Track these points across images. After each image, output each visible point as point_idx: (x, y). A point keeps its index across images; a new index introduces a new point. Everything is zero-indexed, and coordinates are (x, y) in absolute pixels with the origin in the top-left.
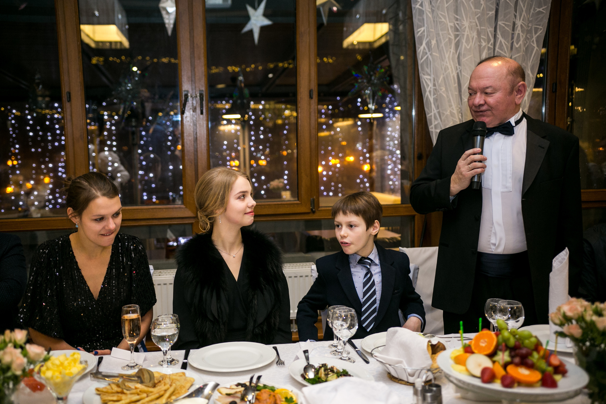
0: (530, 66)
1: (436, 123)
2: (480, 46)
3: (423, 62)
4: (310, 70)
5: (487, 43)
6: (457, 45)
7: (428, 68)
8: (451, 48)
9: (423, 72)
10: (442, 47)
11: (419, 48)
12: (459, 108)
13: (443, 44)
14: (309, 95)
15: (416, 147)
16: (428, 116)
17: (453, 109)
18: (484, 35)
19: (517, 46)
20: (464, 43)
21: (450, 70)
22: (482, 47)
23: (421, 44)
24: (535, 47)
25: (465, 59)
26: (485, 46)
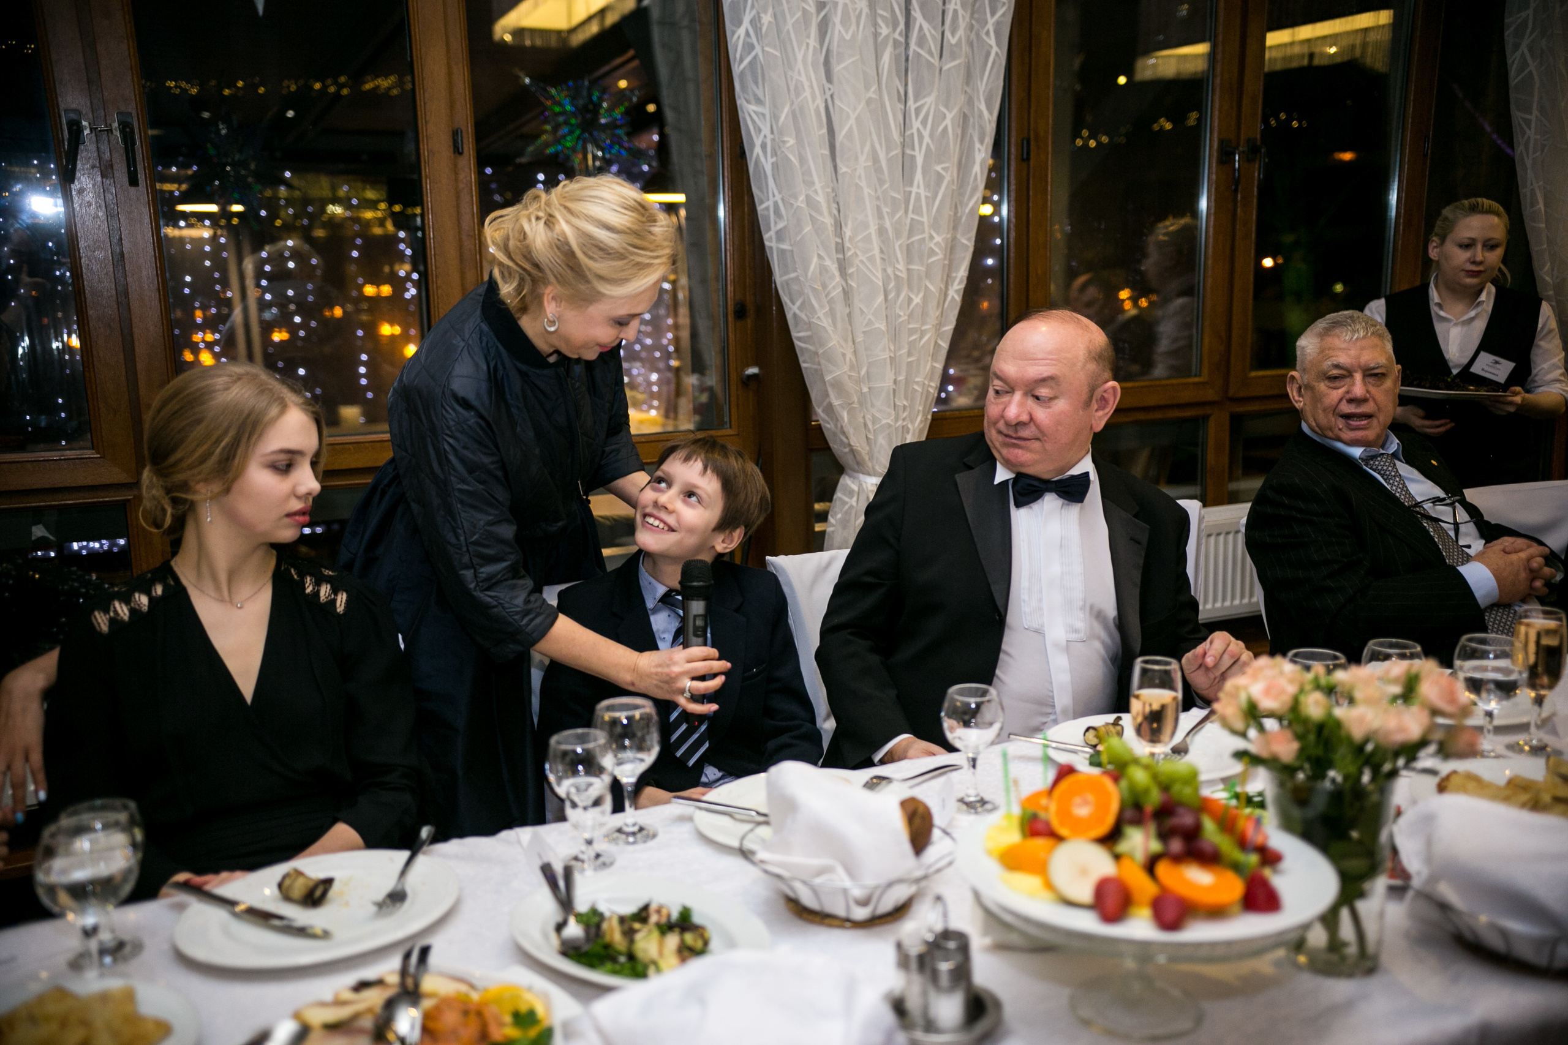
0: (984, 92)
1: (780, 225)
2: (876, 35)
3: (744, 68)
4: (450, 74)
5: (891, 29)
6: (824, 28)
7: (756, 83)
8: (808, 37)
9: (746, 96)
10: (788, 32)
11: (733, 33)
12: (833, 190)
13: (789, 26)
14: (451, 144)
15: (730, 288)
16: (760, 208)
17: (816, 192)
18: (885, 10)
19: (953, 41)
20: (839, 27)
21: (807, 93)
22: (880, 39)
23: (739, 23)
24: (991, 47)
25: (842, 66)
26: (888, 36)
